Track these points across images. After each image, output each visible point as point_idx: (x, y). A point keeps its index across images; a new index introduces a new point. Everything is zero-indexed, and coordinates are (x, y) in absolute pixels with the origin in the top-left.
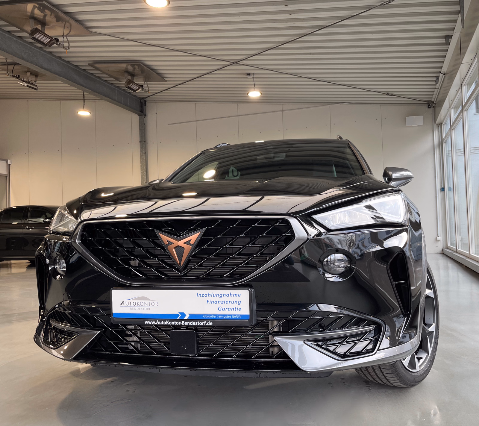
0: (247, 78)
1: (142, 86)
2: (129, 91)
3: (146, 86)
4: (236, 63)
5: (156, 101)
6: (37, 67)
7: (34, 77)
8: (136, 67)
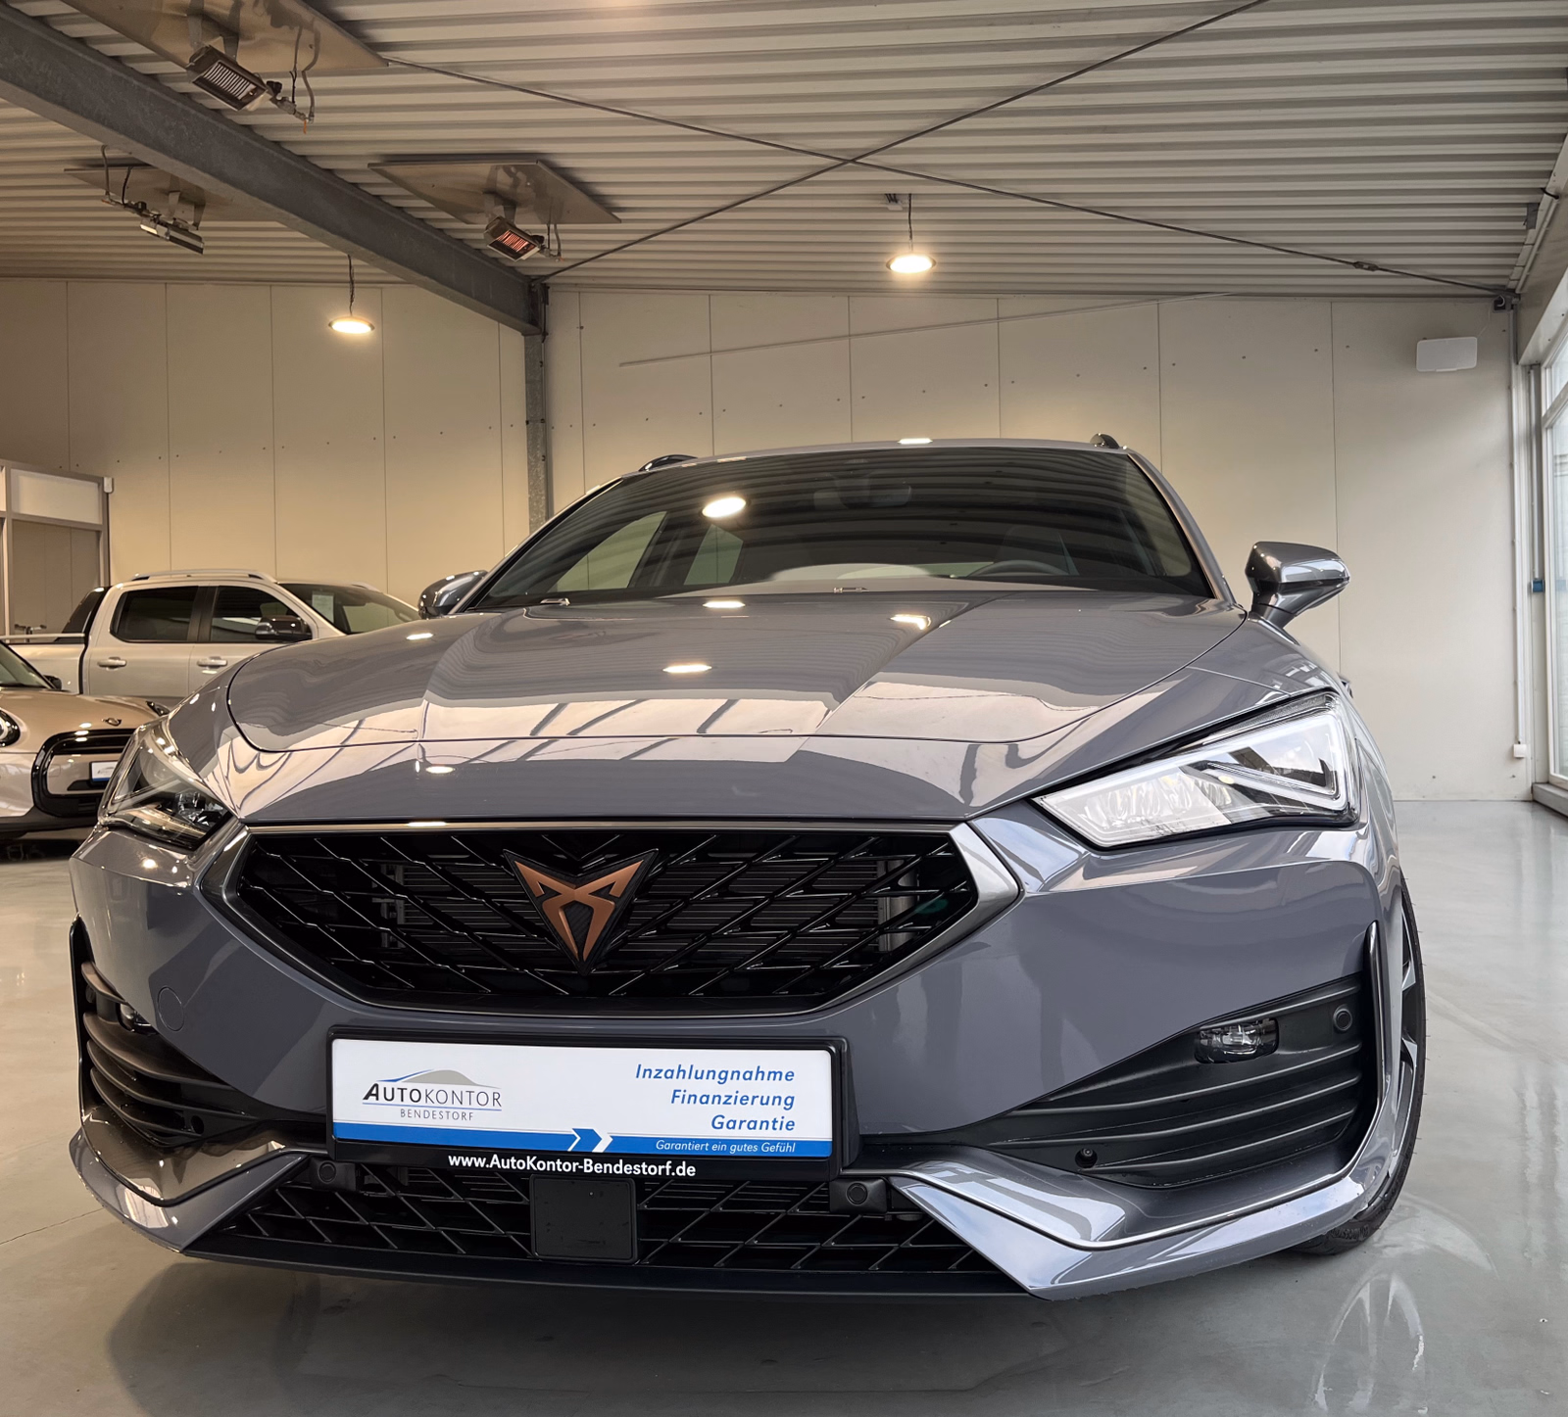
0: (885, 210)
1: (540, 239)
2: (497, 256)
3: (553, 236)
4: (853, 161)
5: (578, 287)
6: (207, 176)
7: (192, 207)
8: (520, 175)
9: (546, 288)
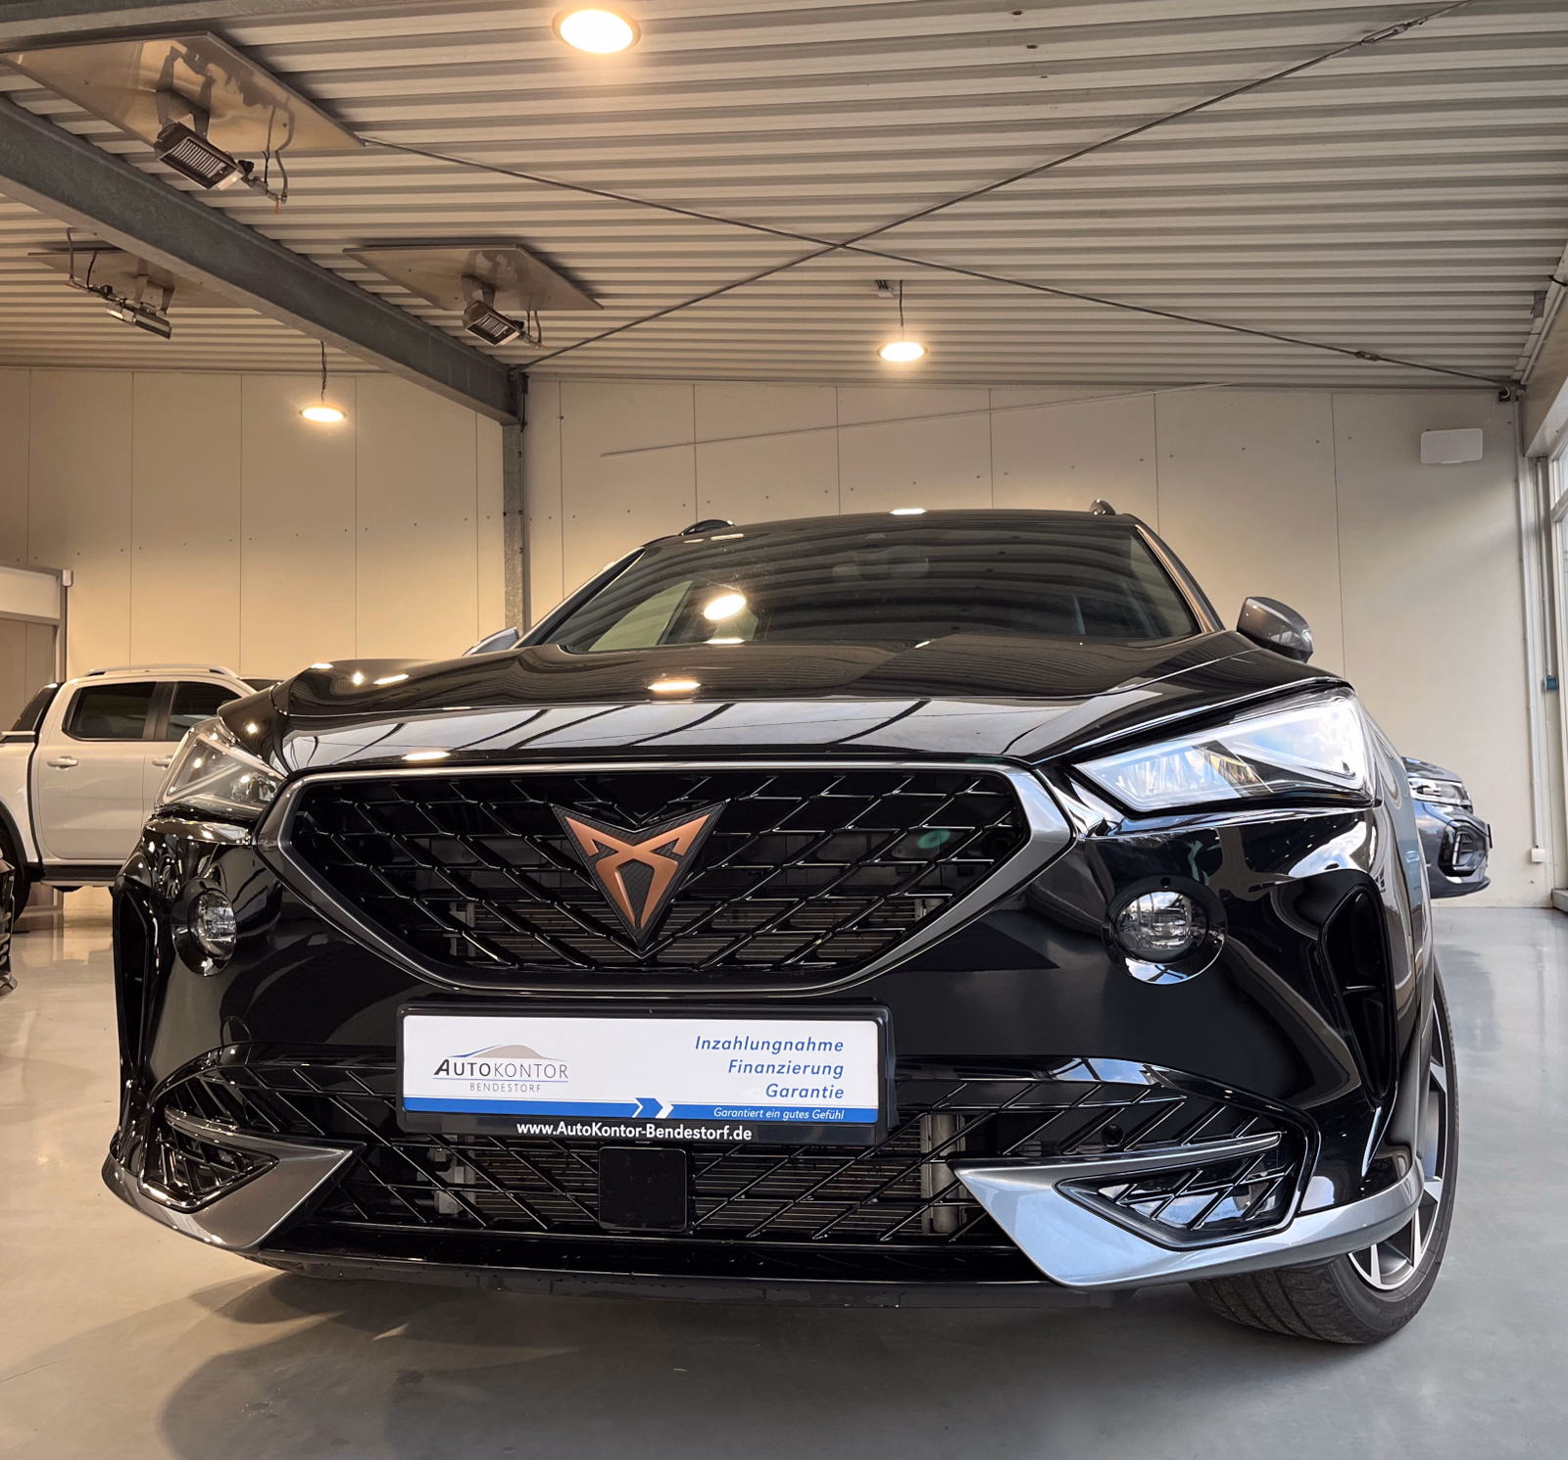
0: (876, 297)
1: (521, 325)
2: (477, 343)
3: (533, 323)
4: (843, 246)
5: (558, 377)
7: (161, 292)
8: (500, 259)
9: (525, 377)
